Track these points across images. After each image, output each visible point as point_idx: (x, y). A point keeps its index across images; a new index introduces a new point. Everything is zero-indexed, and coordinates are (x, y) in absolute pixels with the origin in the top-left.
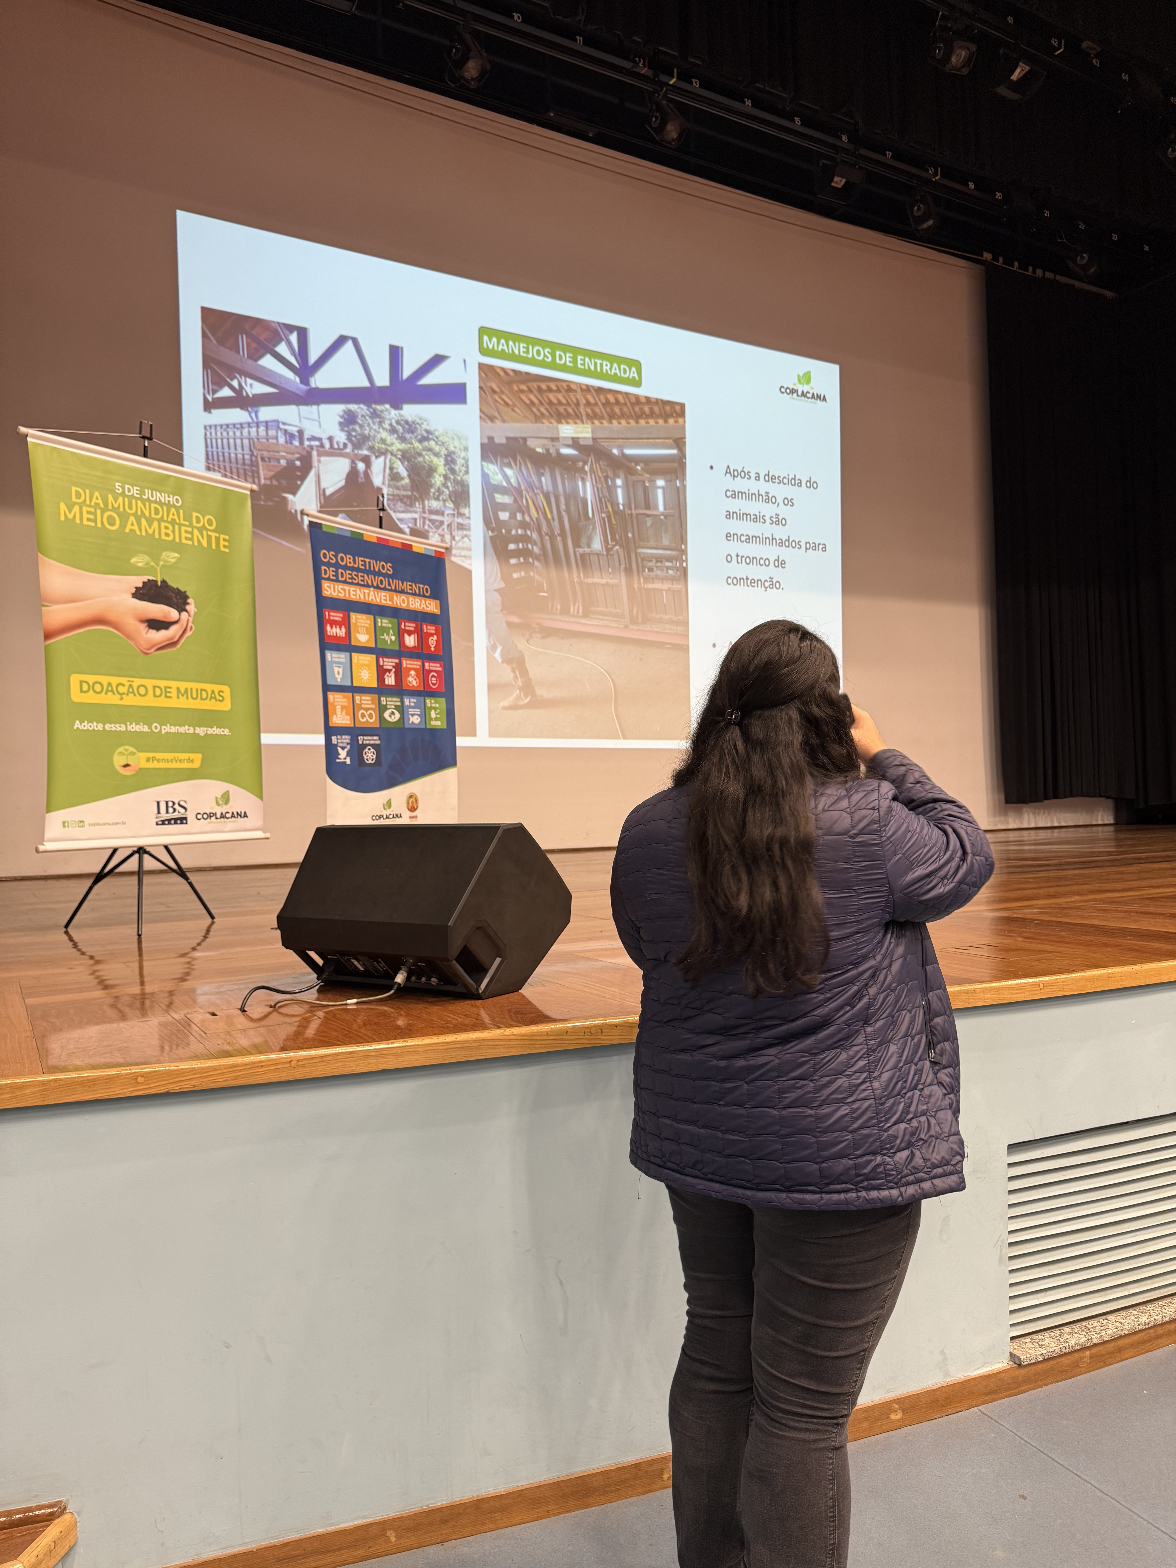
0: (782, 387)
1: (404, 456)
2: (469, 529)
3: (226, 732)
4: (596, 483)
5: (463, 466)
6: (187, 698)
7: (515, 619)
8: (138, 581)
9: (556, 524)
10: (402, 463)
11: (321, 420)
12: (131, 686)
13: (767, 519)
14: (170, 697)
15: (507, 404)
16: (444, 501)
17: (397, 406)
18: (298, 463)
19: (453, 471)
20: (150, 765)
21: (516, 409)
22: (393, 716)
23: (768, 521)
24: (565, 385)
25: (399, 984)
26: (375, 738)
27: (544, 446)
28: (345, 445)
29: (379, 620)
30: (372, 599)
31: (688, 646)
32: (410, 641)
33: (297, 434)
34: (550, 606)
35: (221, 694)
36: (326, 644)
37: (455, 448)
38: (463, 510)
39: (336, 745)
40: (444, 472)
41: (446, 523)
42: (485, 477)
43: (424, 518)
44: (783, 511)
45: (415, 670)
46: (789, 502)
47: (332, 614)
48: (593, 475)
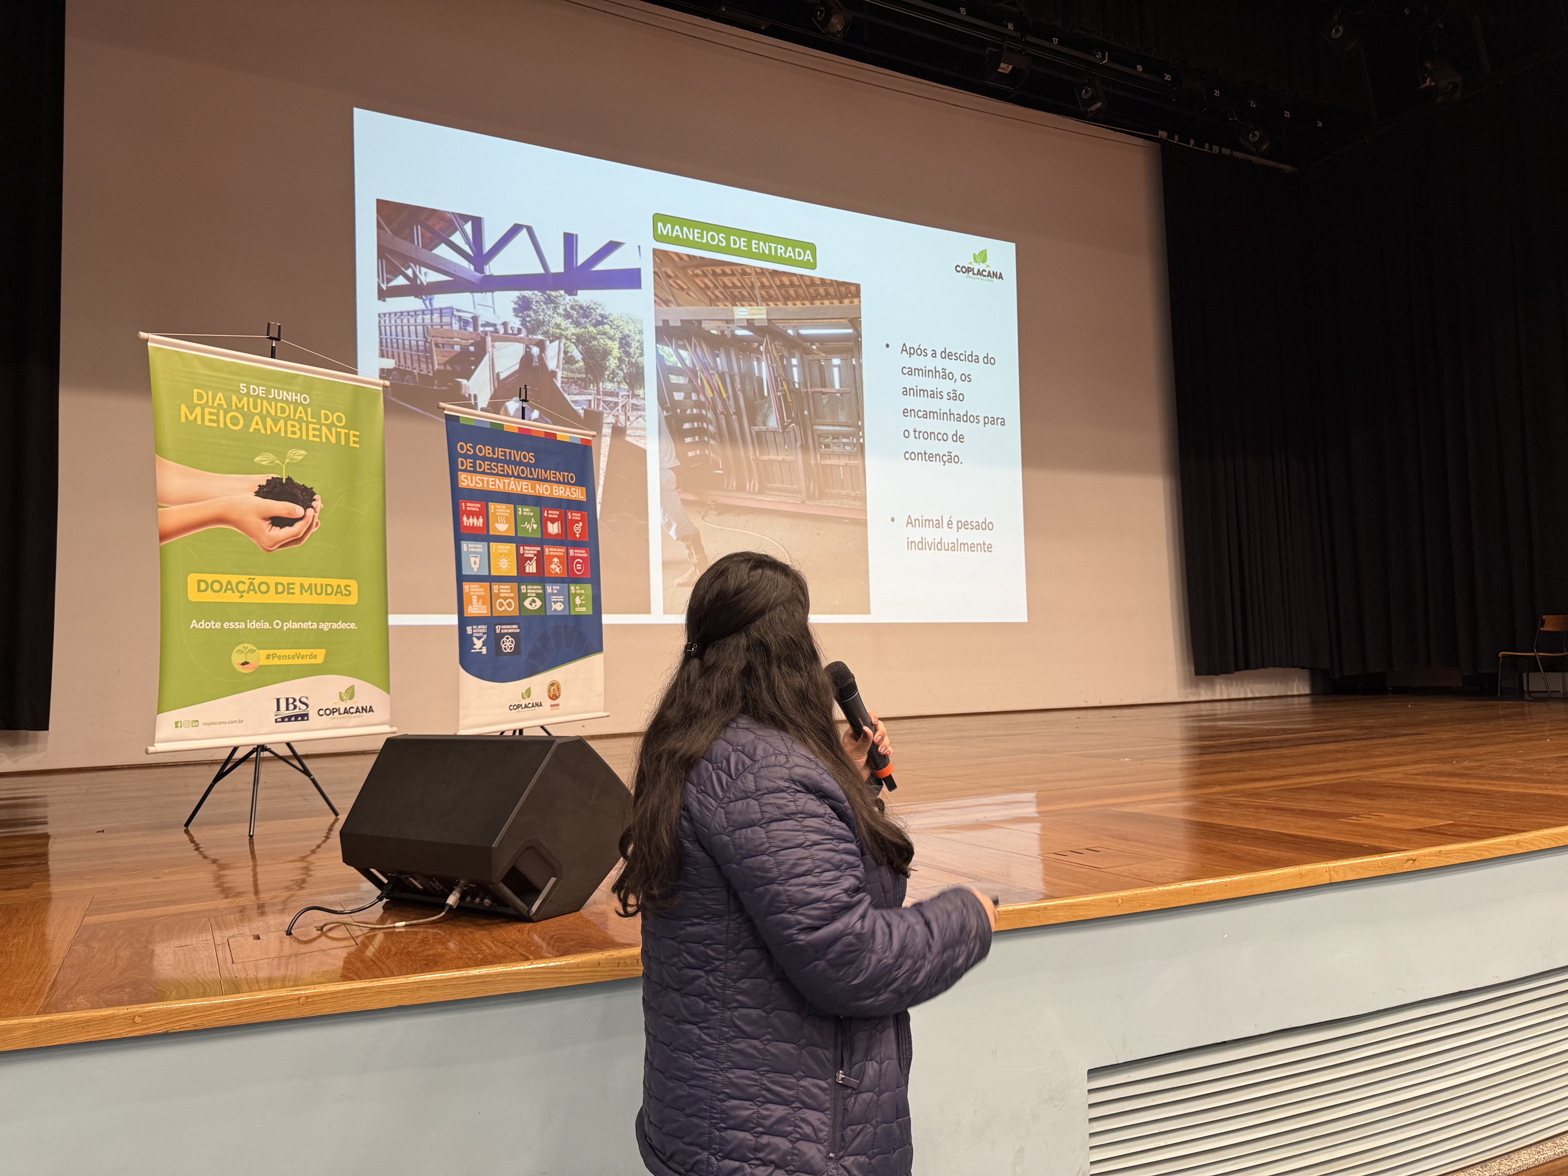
0: (958, 266)
1: (578, 340)
2: (644, 410)
3: (353, 626)
4: (772, 363)
5: (637, 348)
6: (311, 594)
7: (690, 497)
8: (262, 480)
9: (731, 403)
10: (577, 347)
11: (496, 306)
12: (251, 584)
13: (945, 394)
14: (293, 593)
15: (682, 288)
16: (619, 383)
17: (571, 292)
18: (472, 349)
19: (628, 354)
20: (271, 662)
21: (691, 293)
22: (534, 605)
23: (946, 397)
24: (739, 269)
25: (451, 906)
26: (514, 626)
27: (718, 327)
28: (519, 330)
29: (520, 509)
30: (512, 489)
31: (866, 520)
32: (554, 529)
33: (471, 320)
34: (726, 482)
35: (348, 588)
36: (461, 534)
37: (630, 331)
38: (637, 392)
39: (472, 635)
40: (619, 355)
41: (621, 404)
42: (660, 358)
43: (599, 400)
44: (961, 387)
45: (558, 557)
46: (966, 378)
47: (469, 504)
48: (768, 355)
